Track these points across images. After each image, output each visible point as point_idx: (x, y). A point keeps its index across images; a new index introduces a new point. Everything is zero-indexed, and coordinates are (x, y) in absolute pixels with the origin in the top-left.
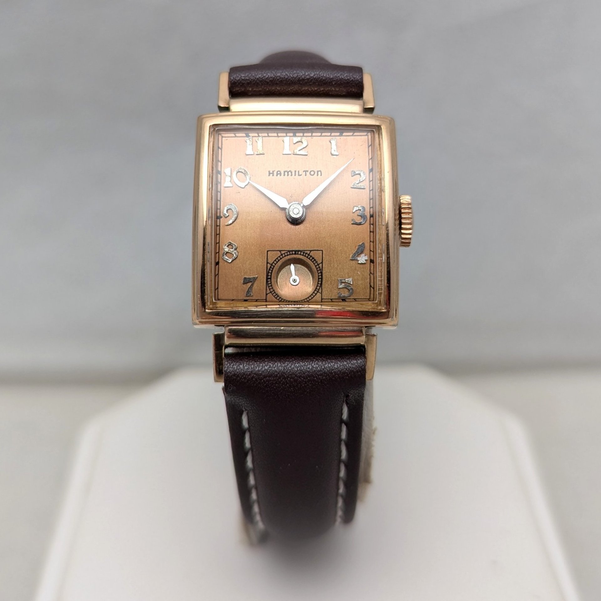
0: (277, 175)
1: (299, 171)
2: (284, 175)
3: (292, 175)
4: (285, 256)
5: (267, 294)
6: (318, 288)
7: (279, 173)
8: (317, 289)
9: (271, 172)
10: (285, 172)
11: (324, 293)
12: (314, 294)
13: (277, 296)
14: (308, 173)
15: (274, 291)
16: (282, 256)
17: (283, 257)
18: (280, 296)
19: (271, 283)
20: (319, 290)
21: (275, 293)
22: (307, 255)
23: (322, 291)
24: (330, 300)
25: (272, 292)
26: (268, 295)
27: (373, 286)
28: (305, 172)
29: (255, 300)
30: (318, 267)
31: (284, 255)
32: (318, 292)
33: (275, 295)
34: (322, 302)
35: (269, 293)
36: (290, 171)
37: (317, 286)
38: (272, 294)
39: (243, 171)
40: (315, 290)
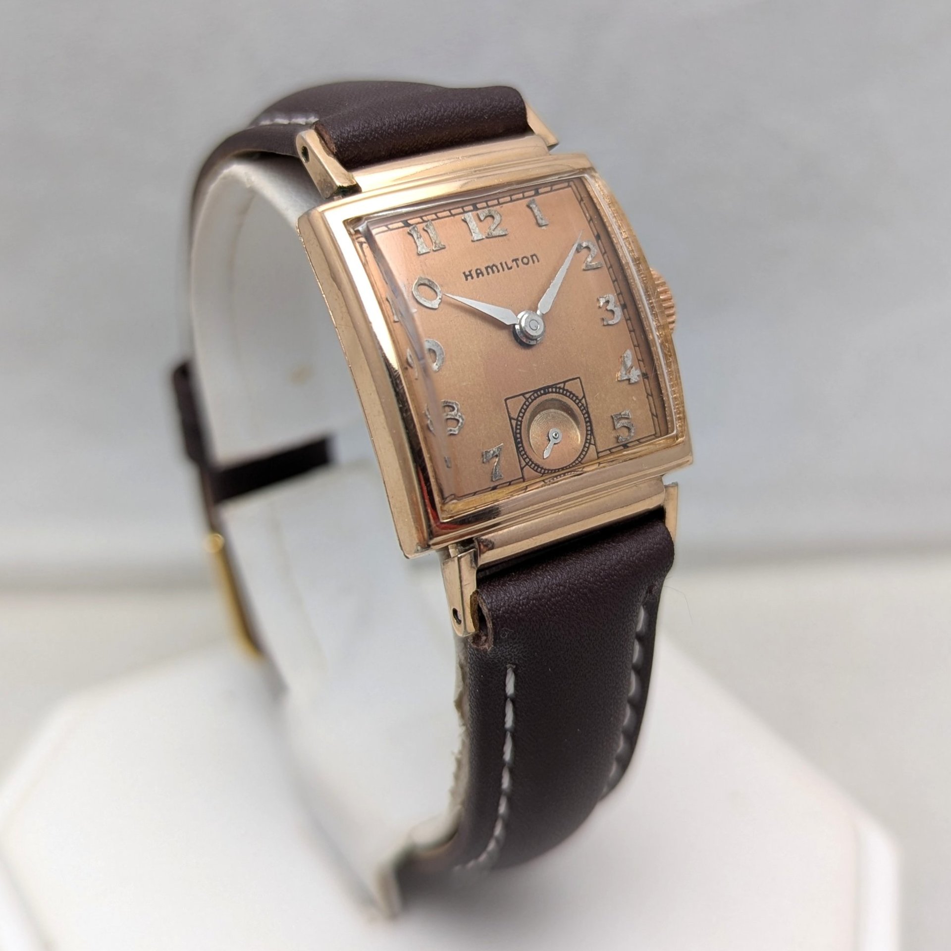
0: (478, 277)
1: (506, 263)
2: (488, 274)
3: (498, 271)
4: (533, 400)
5: (522, 469)
6: (589, 437)
7: (479, 273)
8: (588, 439)
9: (467, 273)
10: (487, 268)
11: (598, 444)
12: (586, 449)
13: (537, 467)
14: (520, 262)
15: (530, 460)
16: (528, 402)
17: (530, 403)
18: (541, 467)
19: (524, 450)
20: (590, 440)
21: (533, 463)
22: (561, 391)
23: (595, 441)
24: (608, 452)
25: (529, 462)
26: (524, 469)
27: (655, 414)
28: (514, 262)
29: (508, 484)
30: (580, 404)
31: (530, 400)
32: (590, 444)
33: (534, 467)
34: (599, 458)
35: (525, 466)
36: (494, 265)
37: (587, 435)
38: (530, 466)
39: (427, 282)
40: (586, 442)
